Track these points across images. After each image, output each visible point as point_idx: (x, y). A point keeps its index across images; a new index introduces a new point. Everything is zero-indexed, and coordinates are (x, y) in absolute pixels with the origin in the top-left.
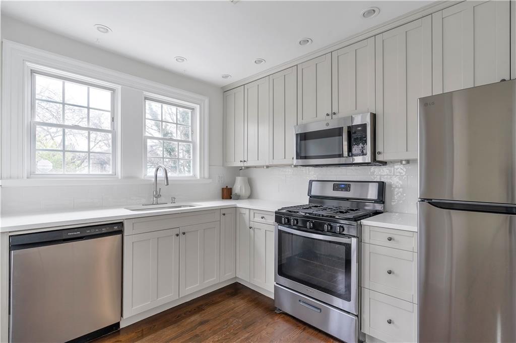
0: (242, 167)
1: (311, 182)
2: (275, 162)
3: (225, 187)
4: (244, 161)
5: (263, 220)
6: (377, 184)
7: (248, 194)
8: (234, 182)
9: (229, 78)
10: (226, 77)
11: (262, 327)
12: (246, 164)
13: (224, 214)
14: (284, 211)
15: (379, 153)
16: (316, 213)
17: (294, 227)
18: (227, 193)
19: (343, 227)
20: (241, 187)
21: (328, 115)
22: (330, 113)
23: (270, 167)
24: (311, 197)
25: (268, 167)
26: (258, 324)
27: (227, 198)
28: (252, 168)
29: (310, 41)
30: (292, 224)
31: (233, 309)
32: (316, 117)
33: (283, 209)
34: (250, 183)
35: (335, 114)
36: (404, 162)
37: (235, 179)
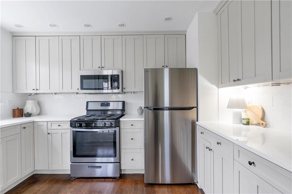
0: (32, 93)
1: (87, 103)
2: (64, 91)
3: (16, 108)
4: (37, 90)
5: (60, 127)
6: (122, 102)
7: (38, 112)
8: (25, 104)
9: (21, 28)
10: (19, 26)
11: (66, 191)
12: (38, 92)
13: (25, 128)
14: (76, 119)
15: (124, 88)
16: (97, 118)
17: (84, 128)
18: (19, 113)
19: (105, 123)
20: (32, 108)
21: (99, 67)
22: (100, 67)
23: (57, 94)
24: (87, 111)
25: (55, 94)
26: (63, 190)
27: (19, 117)
28: (41, 95)
29: (91, 26)
30: (77, 126)
31: (39, 191)
32: (92, 67)
33: (75, 118)
34: (39, 104)
35: (103, 67)
36: (133, 93)
37: (26, 102)
